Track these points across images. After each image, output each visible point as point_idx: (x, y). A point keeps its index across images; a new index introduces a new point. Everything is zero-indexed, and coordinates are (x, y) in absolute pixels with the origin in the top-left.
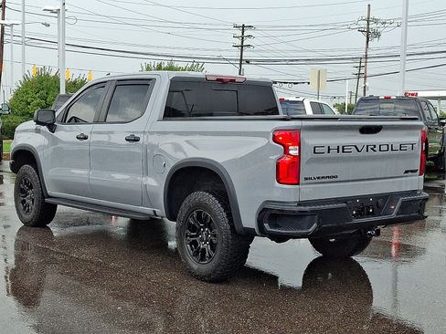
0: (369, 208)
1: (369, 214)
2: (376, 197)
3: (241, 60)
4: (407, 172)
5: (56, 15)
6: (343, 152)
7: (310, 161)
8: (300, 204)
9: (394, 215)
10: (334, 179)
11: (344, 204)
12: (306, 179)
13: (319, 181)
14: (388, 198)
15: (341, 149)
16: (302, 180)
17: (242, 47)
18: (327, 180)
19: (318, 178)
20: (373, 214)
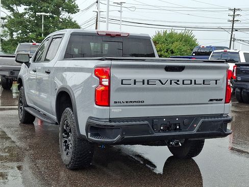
0: (176, 125)
1: (176, 130)
2: (182, 118)
3: (233, 29)
4: (211, 100)
5: (120, 5)
6: (148, 84)
7: (119, 90)
8: (111, 120)
9: (195, 132)
10: (141, 104)
11: (147, 122)
12: (115, 102)
13: (127, 104)
14: (194, 118)
15: (146, 82)
16: (112, 103)
17: (233, 21)
18: (135, 104)
19: (127, 102)
20: (180, 130)
